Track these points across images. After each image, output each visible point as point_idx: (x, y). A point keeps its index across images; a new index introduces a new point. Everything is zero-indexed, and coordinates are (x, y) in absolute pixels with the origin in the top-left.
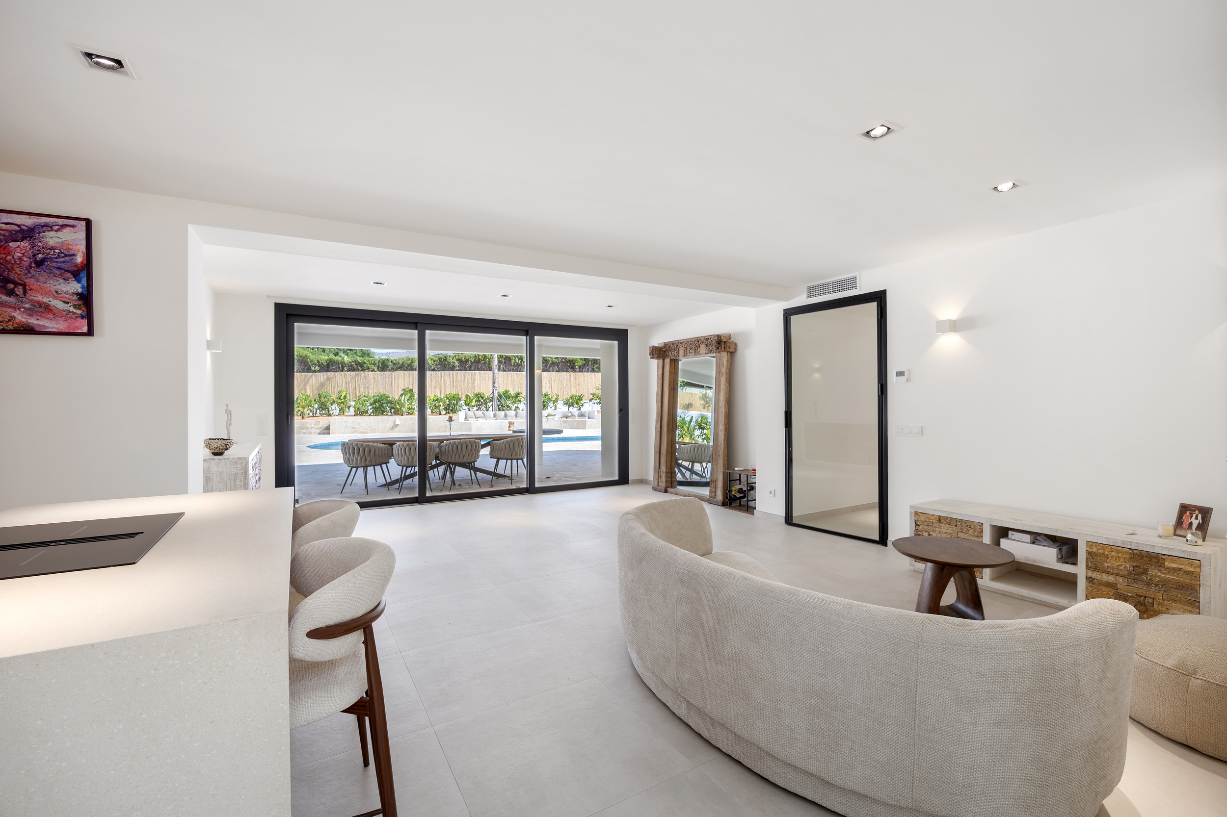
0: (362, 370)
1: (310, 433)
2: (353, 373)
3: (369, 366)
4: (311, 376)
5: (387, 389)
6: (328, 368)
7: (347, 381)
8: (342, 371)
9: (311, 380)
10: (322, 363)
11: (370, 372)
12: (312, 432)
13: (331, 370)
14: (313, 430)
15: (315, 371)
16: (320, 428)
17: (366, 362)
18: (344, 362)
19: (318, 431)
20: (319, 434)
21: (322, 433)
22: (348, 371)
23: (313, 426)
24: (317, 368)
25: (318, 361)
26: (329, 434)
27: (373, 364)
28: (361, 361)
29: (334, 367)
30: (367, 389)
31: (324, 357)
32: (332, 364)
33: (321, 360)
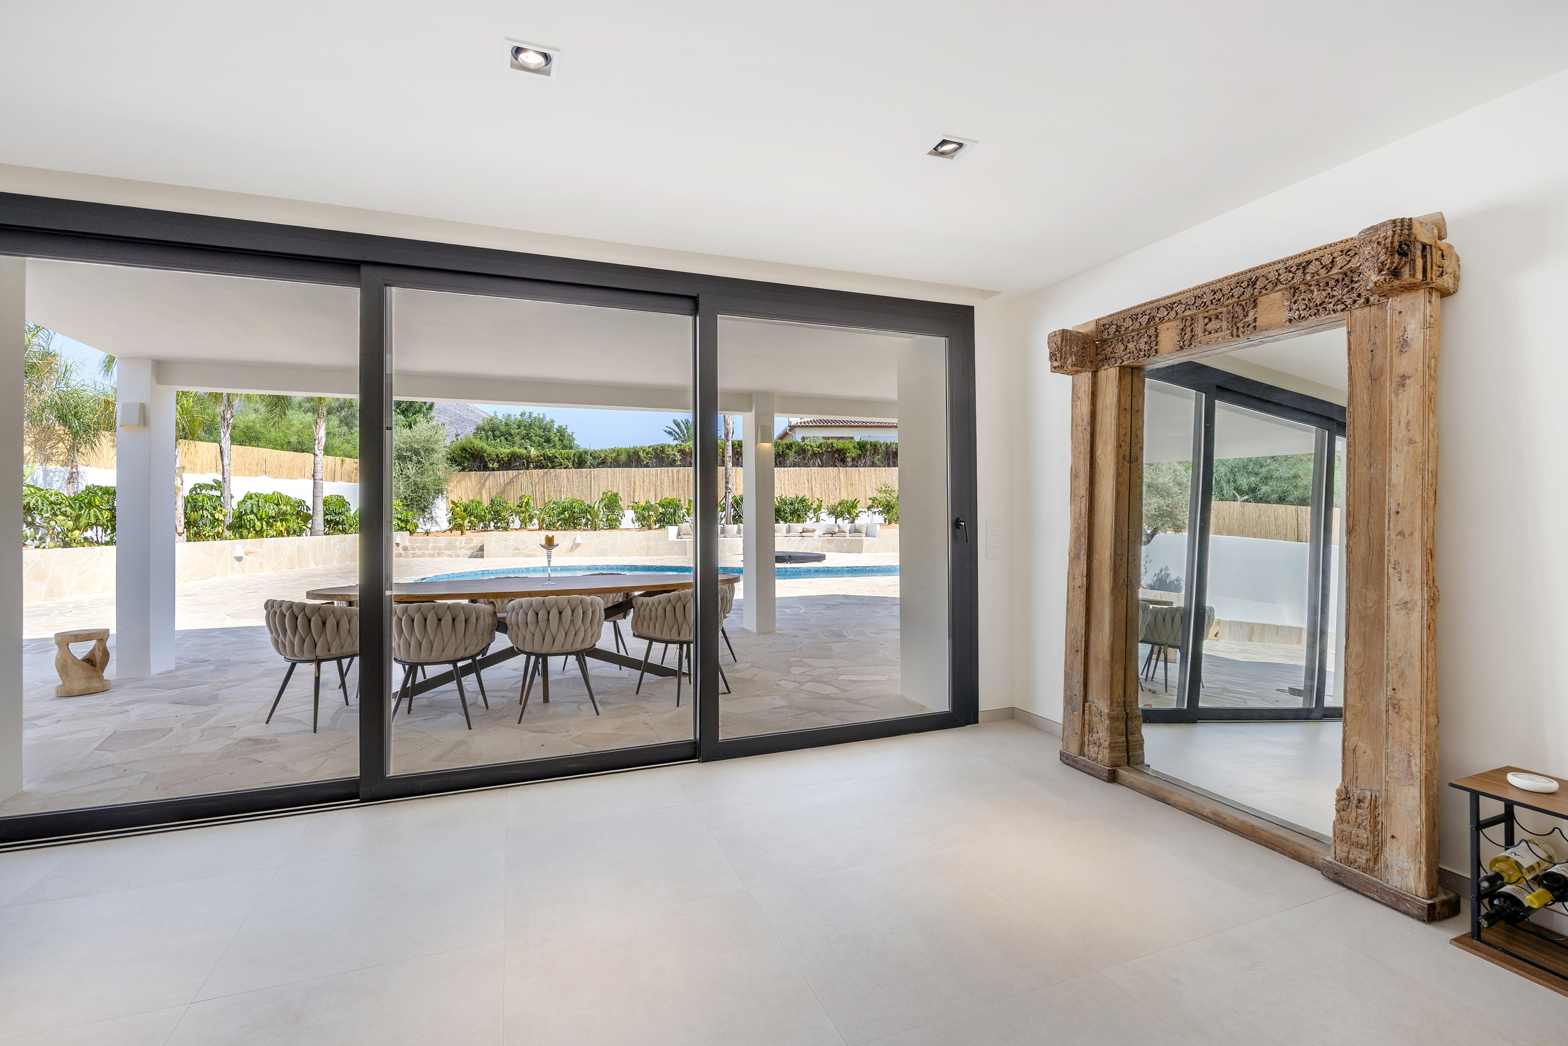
0: (553, 468)
1: (458, 556)
2: (541, 472)
3: (562, 461)
4: (489, 475)
5: (584, 492)
6: (510, 464)
7: (534, 483)
8: (528, 468)
9: (488, 482)
10: (502, 458)
11: (563, 470)
12: (461, 554)
13: (514, 467)
14: (463, 551)
15: (493, 469)
16: (472, 548)
17: (558, 456)
18: (529, 457)
19: (469, 553)
20: (470, 557)
21: (474, 555)
22: (535, 468)
23: (463, 544)
24: (496, 465)
25: (497, 456)
26: (482, 557)
27: (567, 459)
28: (551, 455)
29: (518, 464)
30: (558, 494)
31: (505, 451)
32: (515, 459)
33: (501, 454)
